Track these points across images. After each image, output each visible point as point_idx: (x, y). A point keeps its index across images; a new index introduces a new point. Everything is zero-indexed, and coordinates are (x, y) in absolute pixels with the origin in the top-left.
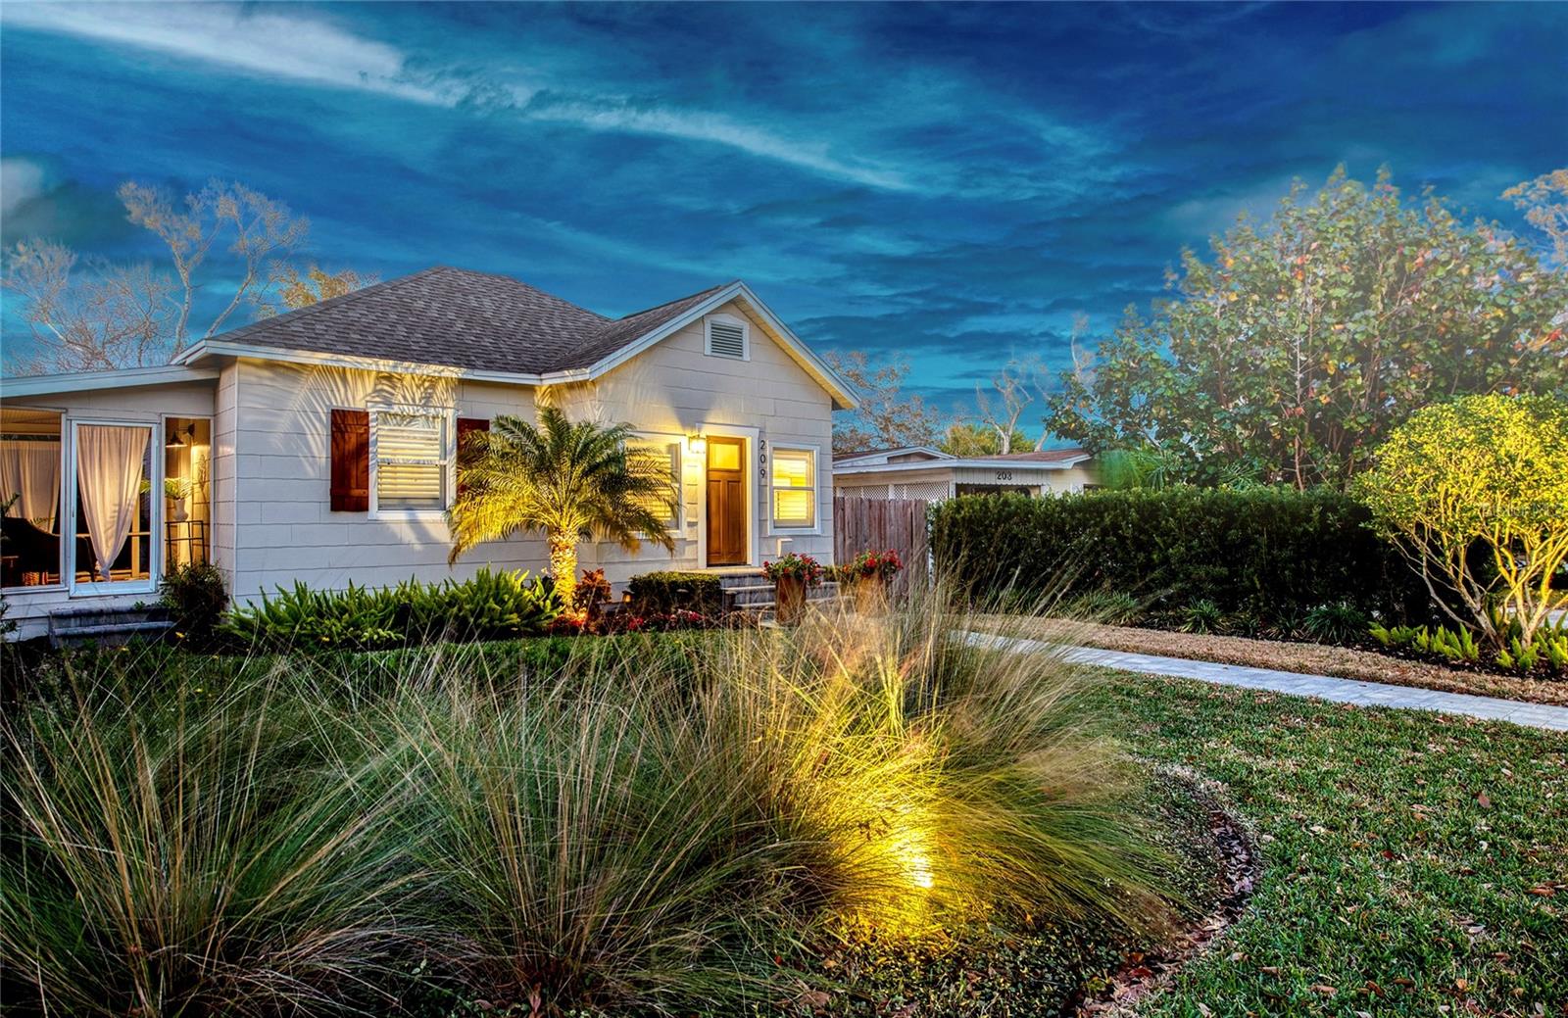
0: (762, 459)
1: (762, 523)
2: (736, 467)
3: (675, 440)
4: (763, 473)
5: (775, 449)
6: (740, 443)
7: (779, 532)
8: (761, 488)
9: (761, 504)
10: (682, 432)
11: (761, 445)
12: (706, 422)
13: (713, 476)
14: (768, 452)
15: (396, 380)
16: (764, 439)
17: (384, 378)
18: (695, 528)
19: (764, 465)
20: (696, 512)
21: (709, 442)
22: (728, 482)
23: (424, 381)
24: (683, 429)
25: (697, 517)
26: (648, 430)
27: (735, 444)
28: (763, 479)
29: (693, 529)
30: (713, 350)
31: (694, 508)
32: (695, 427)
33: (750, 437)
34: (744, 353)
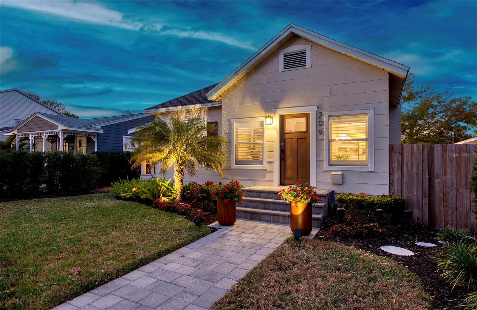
0: (320, 123)
1: (319, 162)
2: (304, 129)
3: (261, 120)
5: (331, 116)
6: (307, 116)
7: (331, 168)
8: (319, 142)
9: (319, 151)
11: (320, 115)
12: (279, 107)
13: (287, 136)
14: (325, 118)
15: (190, 112)
16: (322, 111)
17: (188, 112)
18: (272, 164)
19: (322, 127)
20: (273, 156)
21: (282, 118)
22: (298, 139)
23: (198, 111)
24: (266, 113)
25: (273, 158)
26: (246, 117)
27: (303, 117)
28: (321, 135)
29: (270, 164)
30: (285, 68)
31: (272, 154)
32: (272, 111)
33: (312, 111)
34: (307, 65)
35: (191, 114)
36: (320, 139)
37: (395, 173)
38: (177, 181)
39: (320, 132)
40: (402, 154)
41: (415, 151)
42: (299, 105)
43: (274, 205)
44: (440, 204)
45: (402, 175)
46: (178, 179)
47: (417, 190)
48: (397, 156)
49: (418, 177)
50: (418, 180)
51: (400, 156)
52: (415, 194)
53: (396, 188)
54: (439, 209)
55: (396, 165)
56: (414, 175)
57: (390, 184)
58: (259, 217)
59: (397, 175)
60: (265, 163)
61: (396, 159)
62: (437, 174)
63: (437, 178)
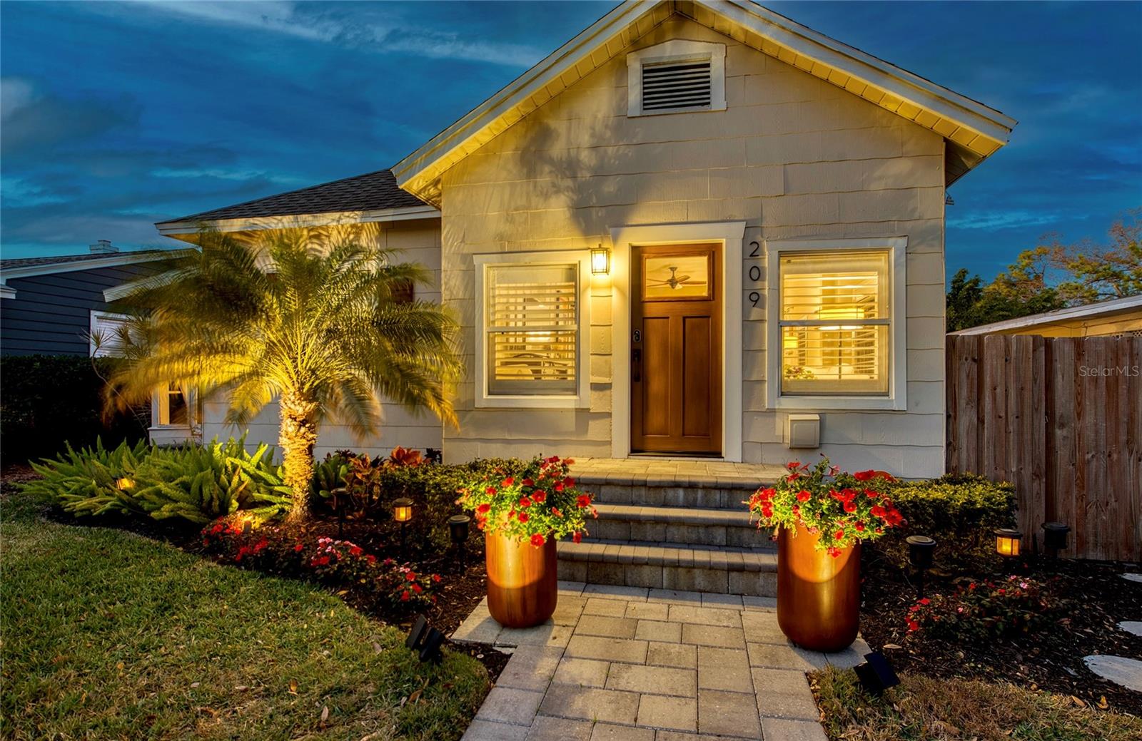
0: (753, 273)
1: (750, 386)
2: (704, 293)
3: (572, 258)
4: (753, 299)
5: (782, 254)
6: (712, 252)
7: (787, 403)
8: (749, 327)
9: (750, 353)
10: (585, 246)
11: (752, 251)
12: (630, 223)
13: (652, 310)
14: (767, 261)
15: (323, 237)
16: (758, 239)
17: (315, 237)
18: (608, 392)
19: (758, 285)
20: (610, 368)
21: (638, 256)
22: (684, 318)
23: (350, 233)
24: (587, 240)
25: (610, 375)
26: (523, 249)
27: (701, 254)
28: (755, 309)
29: (601, 393)
30: (646, 106)
31: (606, 361)
32: (606, 233)
33: (729, 238)
34: (713, 100)
35: (327, 242)
36: (752, 319)
37: (960, 413)
38: (294, 453)
39: (754, 297)
40: (979, 361)
41: (1013, 355)
42: (690, 220)
43: (659, 527)
44: (1068, 492)
45: (981, 421)
46: (296, 446)
47: (1020, 460)
48: (966, 369)
49: (1021, 425)
50: (1020, 433)
51: (975, 366)
52: (1014, 469)
53: (964, 455)
54: (1068, 506)
55: (964, 393)
56: (1011, 419)
57: (948, 445)
58: (620, 575)
59: (966, 419)
60: (585, 388)
61: (964, 376)
62: (1062, 416)
63: (1062, 426)
